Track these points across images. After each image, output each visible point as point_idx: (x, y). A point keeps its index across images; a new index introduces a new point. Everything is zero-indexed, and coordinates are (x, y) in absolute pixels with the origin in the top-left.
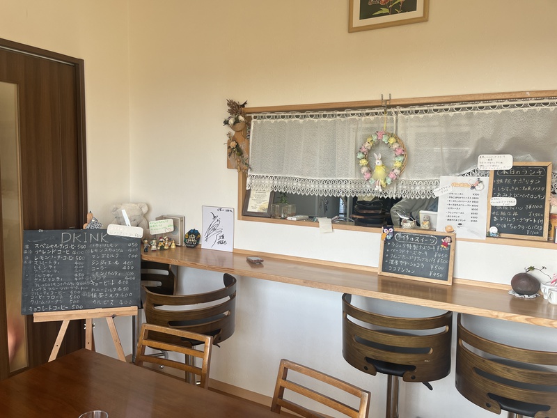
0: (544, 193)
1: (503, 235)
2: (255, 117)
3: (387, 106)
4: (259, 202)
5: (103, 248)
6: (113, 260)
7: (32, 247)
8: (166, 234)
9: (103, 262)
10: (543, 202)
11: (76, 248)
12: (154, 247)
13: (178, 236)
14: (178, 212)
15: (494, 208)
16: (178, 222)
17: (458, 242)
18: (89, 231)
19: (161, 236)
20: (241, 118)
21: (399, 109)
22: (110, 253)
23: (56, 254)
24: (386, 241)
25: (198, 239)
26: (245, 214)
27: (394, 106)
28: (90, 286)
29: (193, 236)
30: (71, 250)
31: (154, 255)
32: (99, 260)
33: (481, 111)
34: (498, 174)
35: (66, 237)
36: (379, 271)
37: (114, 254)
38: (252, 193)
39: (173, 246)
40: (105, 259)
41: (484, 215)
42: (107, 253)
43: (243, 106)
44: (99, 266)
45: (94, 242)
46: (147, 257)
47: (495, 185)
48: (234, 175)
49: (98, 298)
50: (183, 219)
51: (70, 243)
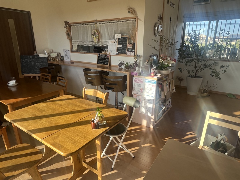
0: (127, 44)
1: (119, 54)
2: (72, 25)
3: (96, 22)
4: (75, 49)
5: (39, 60)
6: (41, 63)
7: (22, 59)
8: (55, 57)
9: (39, 63)
10: (126, 46)
11: (32, 60)
12: (52, 60)
13: (59, 58)
14: (59, 51)
15: (118, 47)
16: (58, 54)
17: (111, 56)
18: (35, 56)
19: (54, 57)
20: (67, 26)
21: (99, 23)
22: (40, 61)
23: (28, 61)
24: (98, 57)
25: (63, 58)
26: (72, 51)
27: (98, 22)
28: (36, 69)
29: (62, 58)
30: (31, 60)
31: (52, 62)
32: (38, 63)
33: (114, 23)
34: (119, 39)
35: (30, 57)
36: (97, 64)
37: (41, 61)
38: (74, 46)
39: (58, 60)
40: (39, 62)
41: (116, 49)
42: (39, 61)
43: (69, 22)
44: (38, 64)
45: (36, 58)
46: (49, 62)
47: (118, 42)
48: (68, 41)
49: (38, 72)
50: (60, 53)
51: (31, 59)
